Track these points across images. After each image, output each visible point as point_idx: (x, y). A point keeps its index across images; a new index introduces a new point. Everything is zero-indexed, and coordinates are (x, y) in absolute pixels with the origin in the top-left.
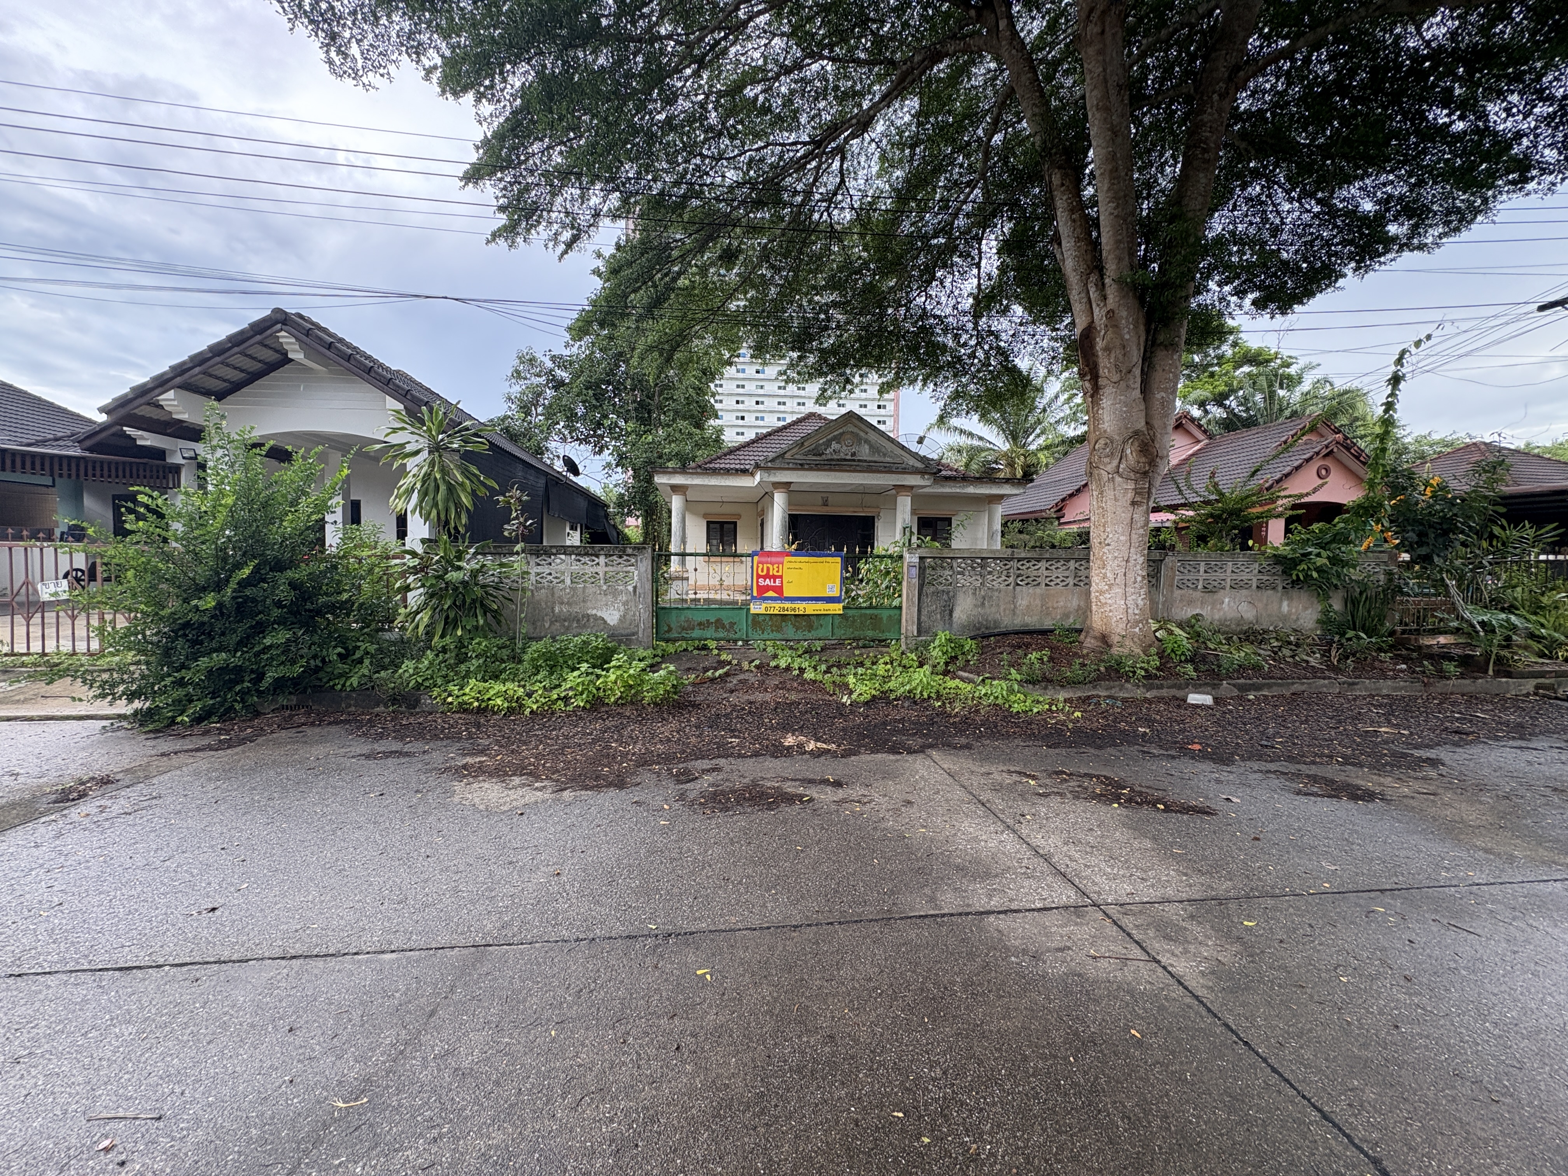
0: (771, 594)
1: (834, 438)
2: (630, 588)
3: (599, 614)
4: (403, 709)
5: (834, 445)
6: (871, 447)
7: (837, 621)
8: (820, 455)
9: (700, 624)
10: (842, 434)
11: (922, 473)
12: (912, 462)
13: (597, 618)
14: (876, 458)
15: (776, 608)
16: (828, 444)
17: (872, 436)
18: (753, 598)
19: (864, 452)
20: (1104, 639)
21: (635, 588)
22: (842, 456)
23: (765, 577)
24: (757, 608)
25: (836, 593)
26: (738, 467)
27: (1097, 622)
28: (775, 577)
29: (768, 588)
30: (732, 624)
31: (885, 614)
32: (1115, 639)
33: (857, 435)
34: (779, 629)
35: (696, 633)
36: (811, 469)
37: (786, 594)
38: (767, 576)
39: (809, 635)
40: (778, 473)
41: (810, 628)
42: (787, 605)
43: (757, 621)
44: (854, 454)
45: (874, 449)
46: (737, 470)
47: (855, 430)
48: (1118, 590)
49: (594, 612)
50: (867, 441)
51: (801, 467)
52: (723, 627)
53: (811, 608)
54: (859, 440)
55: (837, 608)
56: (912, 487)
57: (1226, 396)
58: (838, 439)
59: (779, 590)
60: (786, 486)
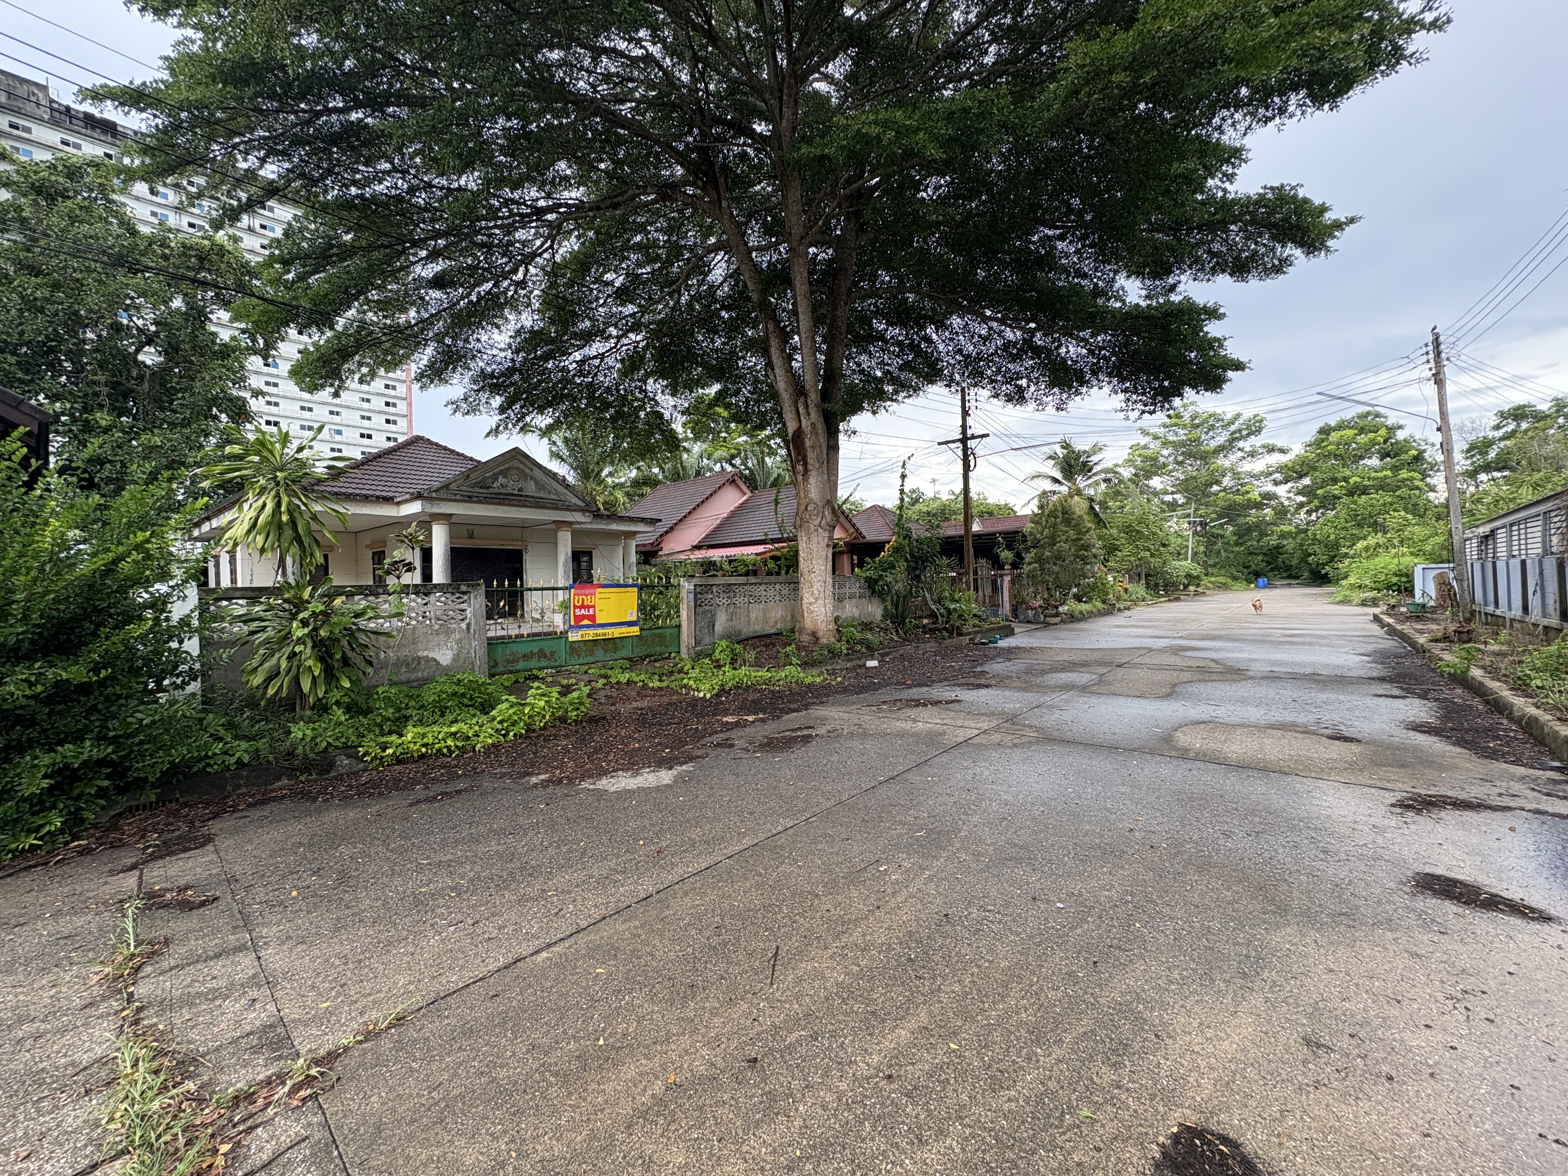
0: (586, 622)
1: (501, 473)
2: (464, 626)
3: (431, 655)
4: (314, 776)
5: (501, 480)
6: (537, 483)
7: (636, 640)
8: (488, 488)
9: (524, 656)
10: (508, 469)
11: (583, 511)
12: (574, 500)
13: (428, 659)
14: (541, 494)
15: (590, 634)
16: (495, 477)
17: (538, 474)
18: (571, 627)
19: (531, 489)
20: (814, 634)
21: (468, 625)
22: (509, 490)
23: (581, 607)
24: (573, 636)
25: (634, 618)
26: (378, 493)
27: (808, 624)
28: (588, 607)
29: (583, 617)
30: (553, 653)
31: (668, 632)
32: (820, 634)
33: (523, 472)
34: (591, 653)
35: (521, 665)
36: (479, 502)
37: (598, 621)
38: (583, 607)
39: (615, 656)
40: (442, 504)
41: (615, 649)
42: (600, 631)
43: (574, 648)
44: (520, 490)
45: (540, 486)
46: (378, 497)
47: (522, 466)
48: (821, 602)
49: (425, 653)
50: (532, 478)
51: (469, 499)
52: (545, 656)
53: (617, 632)
54: (525, 476)
55: (635, 630)
56: (571, 523)
57: (733, 457)
58: (505, 473)
59: (592, 618)
60: (446, 518)
